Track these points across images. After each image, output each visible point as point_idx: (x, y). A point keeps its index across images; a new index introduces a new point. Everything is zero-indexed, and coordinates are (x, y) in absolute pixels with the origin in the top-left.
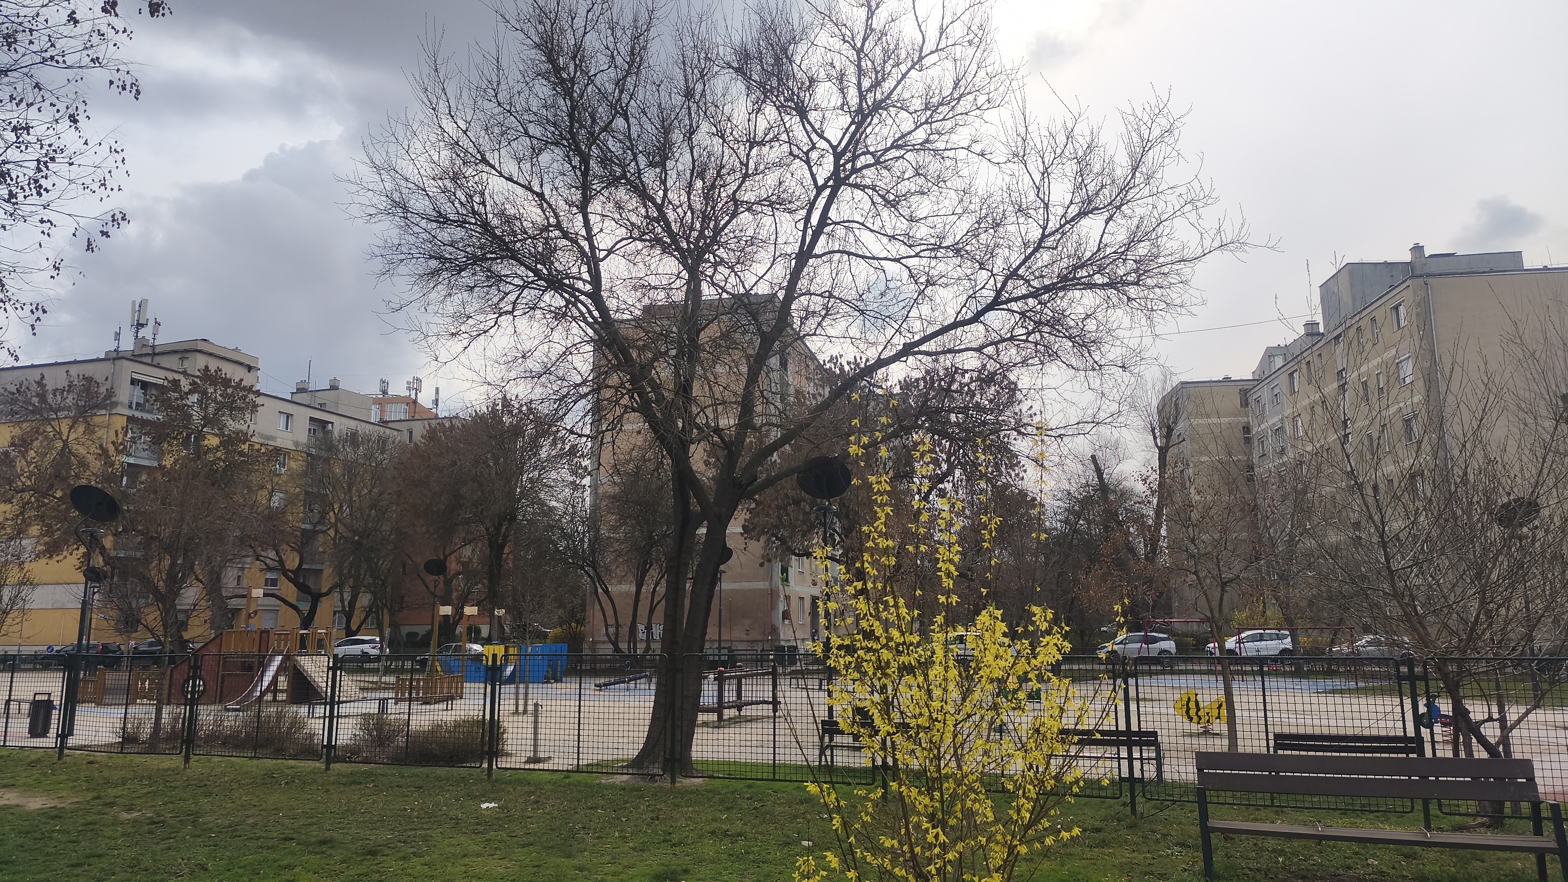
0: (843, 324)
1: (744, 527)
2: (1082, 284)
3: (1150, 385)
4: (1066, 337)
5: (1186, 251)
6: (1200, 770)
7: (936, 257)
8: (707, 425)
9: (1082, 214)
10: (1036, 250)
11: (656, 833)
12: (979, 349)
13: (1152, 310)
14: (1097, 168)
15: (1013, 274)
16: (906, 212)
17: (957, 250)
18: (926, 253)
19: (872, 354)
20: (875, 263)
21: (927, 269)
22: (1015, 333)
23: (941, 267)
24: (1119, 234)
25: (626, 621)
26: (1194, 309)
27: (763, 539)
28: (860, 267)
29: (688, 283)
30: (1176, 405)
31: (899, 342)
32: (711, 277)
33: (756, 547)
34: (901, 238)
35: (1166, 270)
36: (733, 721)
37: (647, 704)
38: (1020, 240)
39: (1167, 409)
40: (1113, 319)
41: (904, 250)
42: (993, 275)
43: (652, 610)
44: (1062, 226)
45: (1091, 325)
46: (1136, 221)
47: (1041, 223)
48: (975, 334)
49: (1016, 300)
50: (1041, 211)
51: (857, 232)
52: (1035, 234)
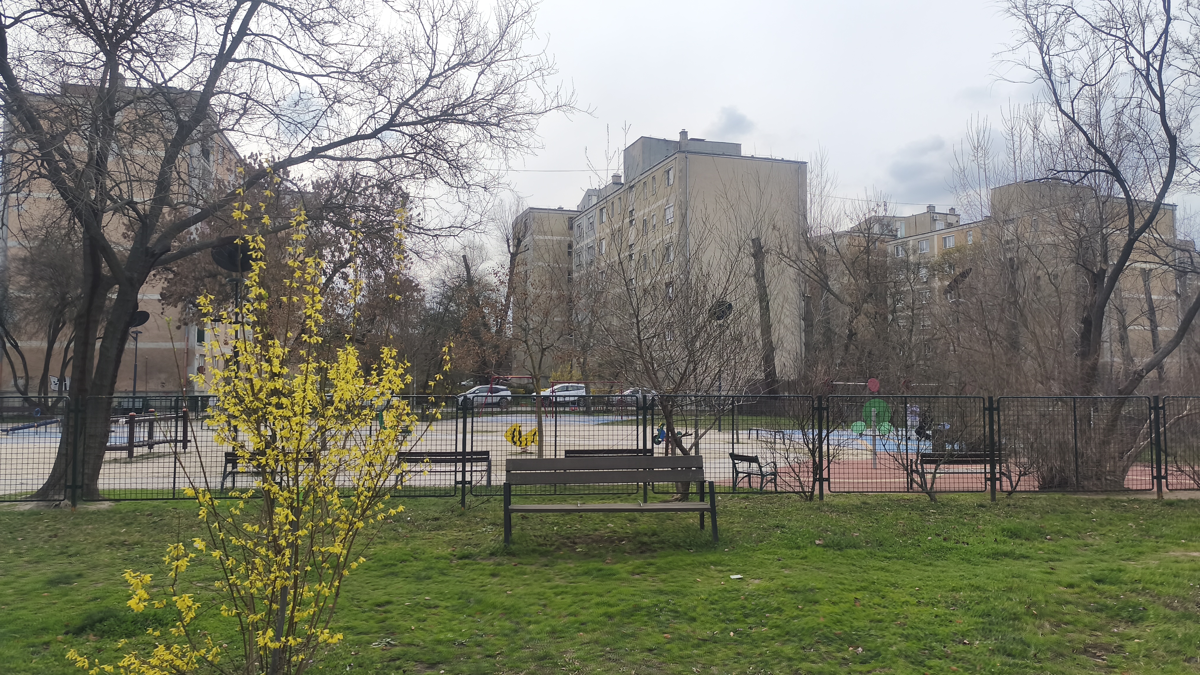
0: (258, 125)
1: (161, 294)
2: (459, 120)
3: (508, 207)
4: (444, 160)
5: (534, 106)
6: (508, 471)
7: (343, 79)
8: (120, 197)
9: (462, 65)
10: (424, 87)
11: (53, 548)
12: (376, 161)
13: (507, 147)
14: (474, 31)
15: (405, 103)
16: (320, 37)
17: (361, 76)
18: (336, 75)
19: (284, 153)
20: (290, 76)
21: (335, 88)
22: (406, 151)
23: (348, 89)
24: (487, 86)
25: (37, 374)
26: (536, 151)
27: (180, 305)
28: (276, 77)
29: (105, 65)
30: (525, 223)
31: (308, 145)
32: (128, 62)
33: (173, 313)
34: (315, 58)
35: (519, 118)
36: (143, 457)
37: (53, 445)
38: (412, 76)
39: (519, 226)
40: (481, 150)
41: (317, 69)
42: (389, 102)
43: (65, 365)
44: (445, 71)
45: (464, 153)
46: (500, 78)
47: (429, 66)
48: (372, 148)
49: (408, 124)
50: (430, 56)
51: (275, 46)
52: (424, 74)
